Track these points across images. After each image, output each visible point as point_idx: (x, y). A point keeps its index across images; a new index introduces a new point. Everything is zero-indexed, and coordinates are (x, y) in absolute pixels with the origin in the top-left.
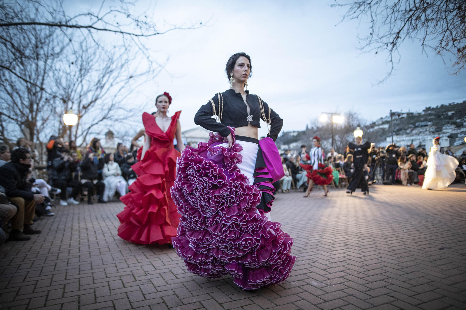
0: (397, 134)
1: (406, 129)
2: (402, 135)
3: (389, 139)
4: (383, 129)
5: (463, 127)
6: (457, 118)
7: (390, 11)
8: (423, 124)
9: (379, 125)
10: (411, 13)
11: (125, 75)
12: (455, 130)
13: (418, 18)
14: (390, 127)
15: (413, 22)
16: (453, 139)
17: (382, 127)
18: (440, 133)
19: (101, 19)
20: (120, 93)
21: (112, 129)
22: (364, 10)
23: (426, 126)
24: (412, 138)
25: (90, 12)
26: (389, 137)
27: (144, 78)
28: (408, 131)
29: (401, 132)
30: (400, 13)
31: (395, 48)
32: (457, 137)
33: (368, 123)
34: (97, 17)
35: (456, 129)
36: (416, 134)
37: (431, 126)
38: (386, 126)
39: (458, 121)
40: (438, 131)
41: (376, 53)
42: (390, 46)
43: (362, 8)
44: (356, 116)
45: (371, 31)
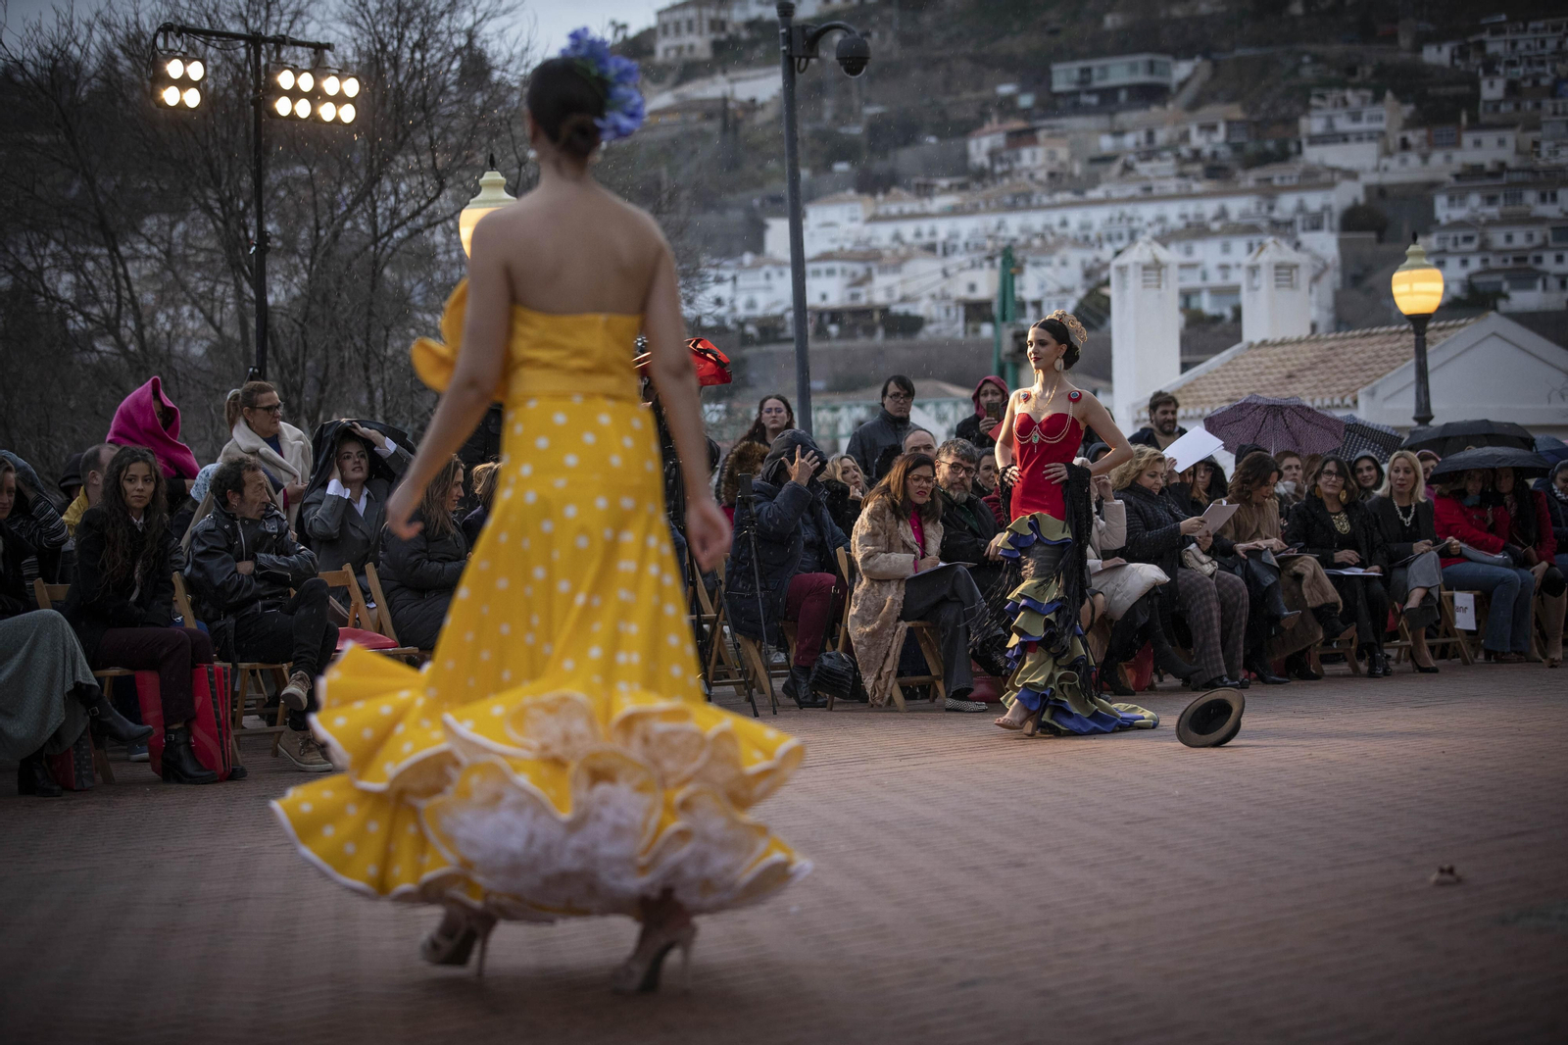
0: (871, 184)
1: (968, 128)
2: (925, 190)
4: (728, 116)
5: (1475, 125)
6: (1426, 26)
8: (1119, 73)
9: (690, 70)
12: (1405, 145)
16: (1385, 248)
17: (711, 89)
18: (1276, 173)
23: (1150, 94)
24: (1014, 224)
28: (980, 148)
29: (905, 158)
32: (1426, 223)
35: (1414, 137)
36: (1056, 179)
37: (1194, 106)
39: (1437, 55)
40: (1263, 159)
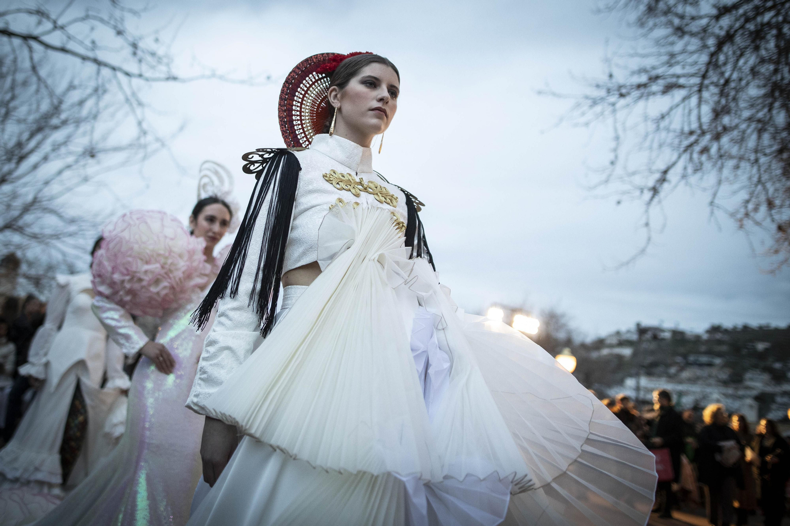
0: (649, 375)
1: (668, 366)
2: (660, 377)
3: (630, 382)
4: (620, 357)
7: (651, 126)
8: (704, 359)
9: (613, 347)
10: (693, 138)
11: (80, 143)
12: (770, 384)
13: (705, 150)
14: (635, 355)
15: (695, 156)
17: (617, 351)
18: (739, 386)
19: (62, 28)
20: (59, 178)
21: (19, 254)
22: (602, 113)
23: (710, 365)
25: (43, 8)
26: (631, 376)
27: (120, 157)
28: (673, 370)
29: (656, 371)
30: (671, 135)
31: (656, 200)
32: (774, 402)
33: (589, 339)
34: (55, 22)
35: (772, 382)
36: (689, 380)
37: (721, 368)
38: (627, 352)
39: (777, 366)
40: (735, 382)
41: (619, 203)
42: (648, 195)
43: (598, 108)
44: (563, 321)
45: (611, 156)
